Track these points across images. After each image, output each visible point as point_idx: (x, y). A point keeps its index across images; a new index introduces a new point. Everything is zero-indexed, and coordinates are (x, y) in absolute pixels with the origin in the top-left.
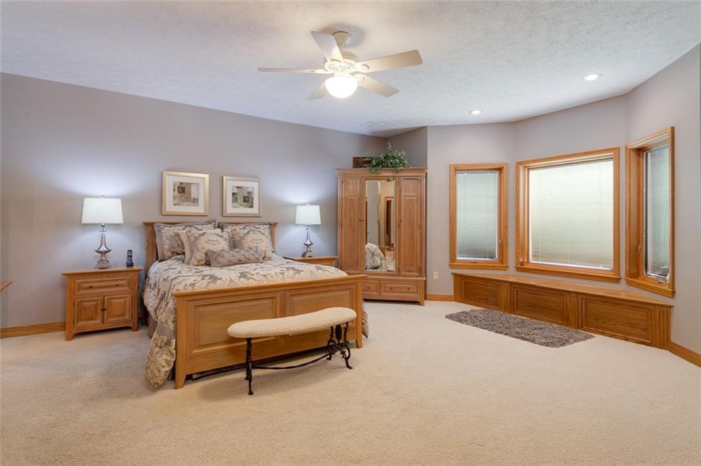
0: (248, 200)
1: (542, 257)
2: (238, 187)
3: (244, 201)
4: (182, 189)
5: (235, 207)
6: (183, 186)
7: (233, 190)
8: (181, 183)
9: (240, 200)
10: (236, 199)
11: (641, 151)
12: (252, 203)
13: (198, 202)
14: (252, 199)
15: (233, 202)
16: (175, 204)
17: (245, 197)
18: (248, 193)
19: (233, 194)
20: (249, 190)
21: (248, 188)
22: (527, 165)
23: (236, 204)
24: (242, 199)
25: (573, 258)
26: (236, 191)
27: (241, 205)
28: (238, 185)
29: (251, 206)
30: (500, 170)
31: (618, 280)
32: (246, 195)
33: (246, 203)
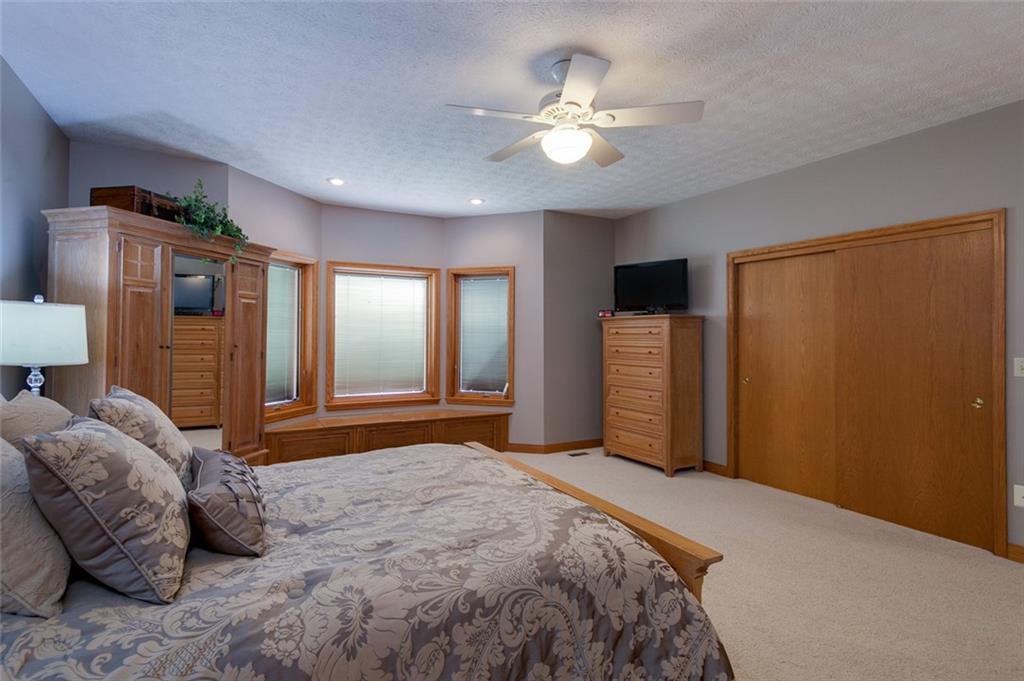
1: (349, 388)
11: (457, 277)
22: (334, 268)
25: (386, 385)
30: (302, 267)
31: (437, 402)
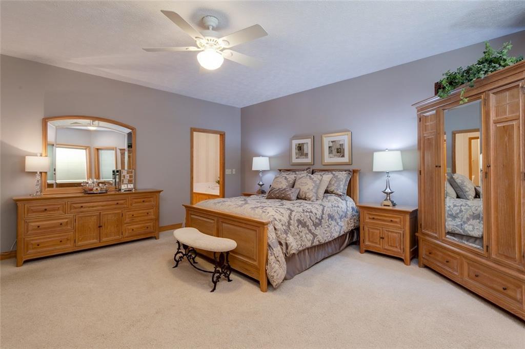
0: (340, 151)
2: (332, 142)
3: (338, 152)
4: (300, 148)
5: (331, 157)
6: (300, 145)
7: (329, 144)
8: (299, 144)
9: (334, 151)
10: (332, 151)
12: (344, 153)
13: (307, 156)
14: (344, 149)
15: (329, 153)
16: (297, 158)
17: (338, 149)
18: (340, 145)
19: (329, 147)
20: (341, 143)
21: (339, 141)
23: (331, 155)
24: (336, 150)
26: (331, 144)
27: (335, 156)
28: (333, 140)
29: (343, 156)
32: (339, 147)
33: (339, 154)
